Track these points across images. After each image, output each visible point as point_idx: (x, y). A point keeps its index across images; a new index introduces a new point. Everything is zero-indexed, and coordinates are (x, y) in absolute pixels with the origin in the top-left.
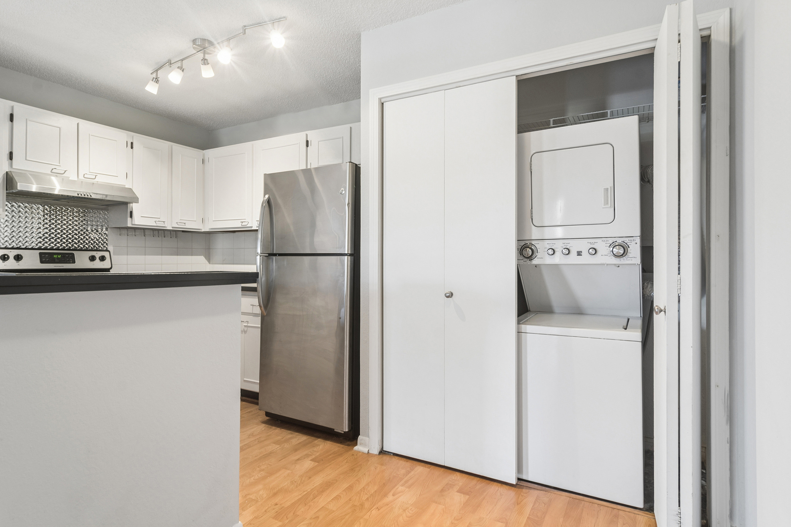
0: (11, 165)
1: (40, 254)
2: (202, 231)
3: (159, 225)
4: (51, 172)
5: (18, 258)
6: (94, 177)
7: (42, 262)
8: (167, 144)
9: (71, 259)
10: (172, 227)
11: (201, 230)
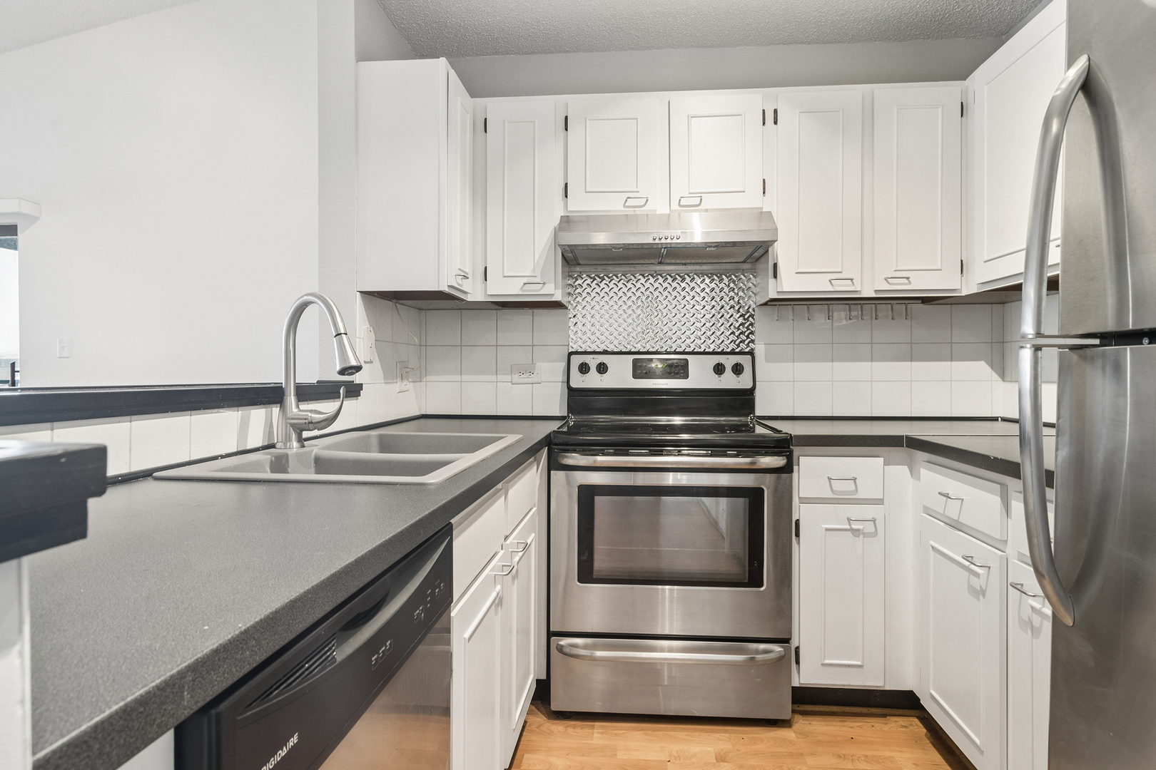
0: (566, 206)
1: (635, 361)
2: (964, 293)
3: (843, 288)
4: (624, 206)
5: (602, 368)
6: (697, 201)
7: (635, 376)
8: (855, 92)
9: (679, 369)
10: (876, 291)
11: (960, 290)
